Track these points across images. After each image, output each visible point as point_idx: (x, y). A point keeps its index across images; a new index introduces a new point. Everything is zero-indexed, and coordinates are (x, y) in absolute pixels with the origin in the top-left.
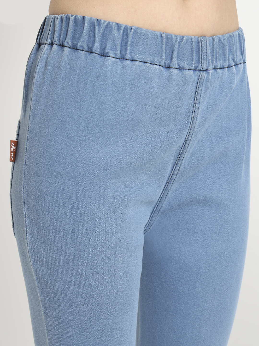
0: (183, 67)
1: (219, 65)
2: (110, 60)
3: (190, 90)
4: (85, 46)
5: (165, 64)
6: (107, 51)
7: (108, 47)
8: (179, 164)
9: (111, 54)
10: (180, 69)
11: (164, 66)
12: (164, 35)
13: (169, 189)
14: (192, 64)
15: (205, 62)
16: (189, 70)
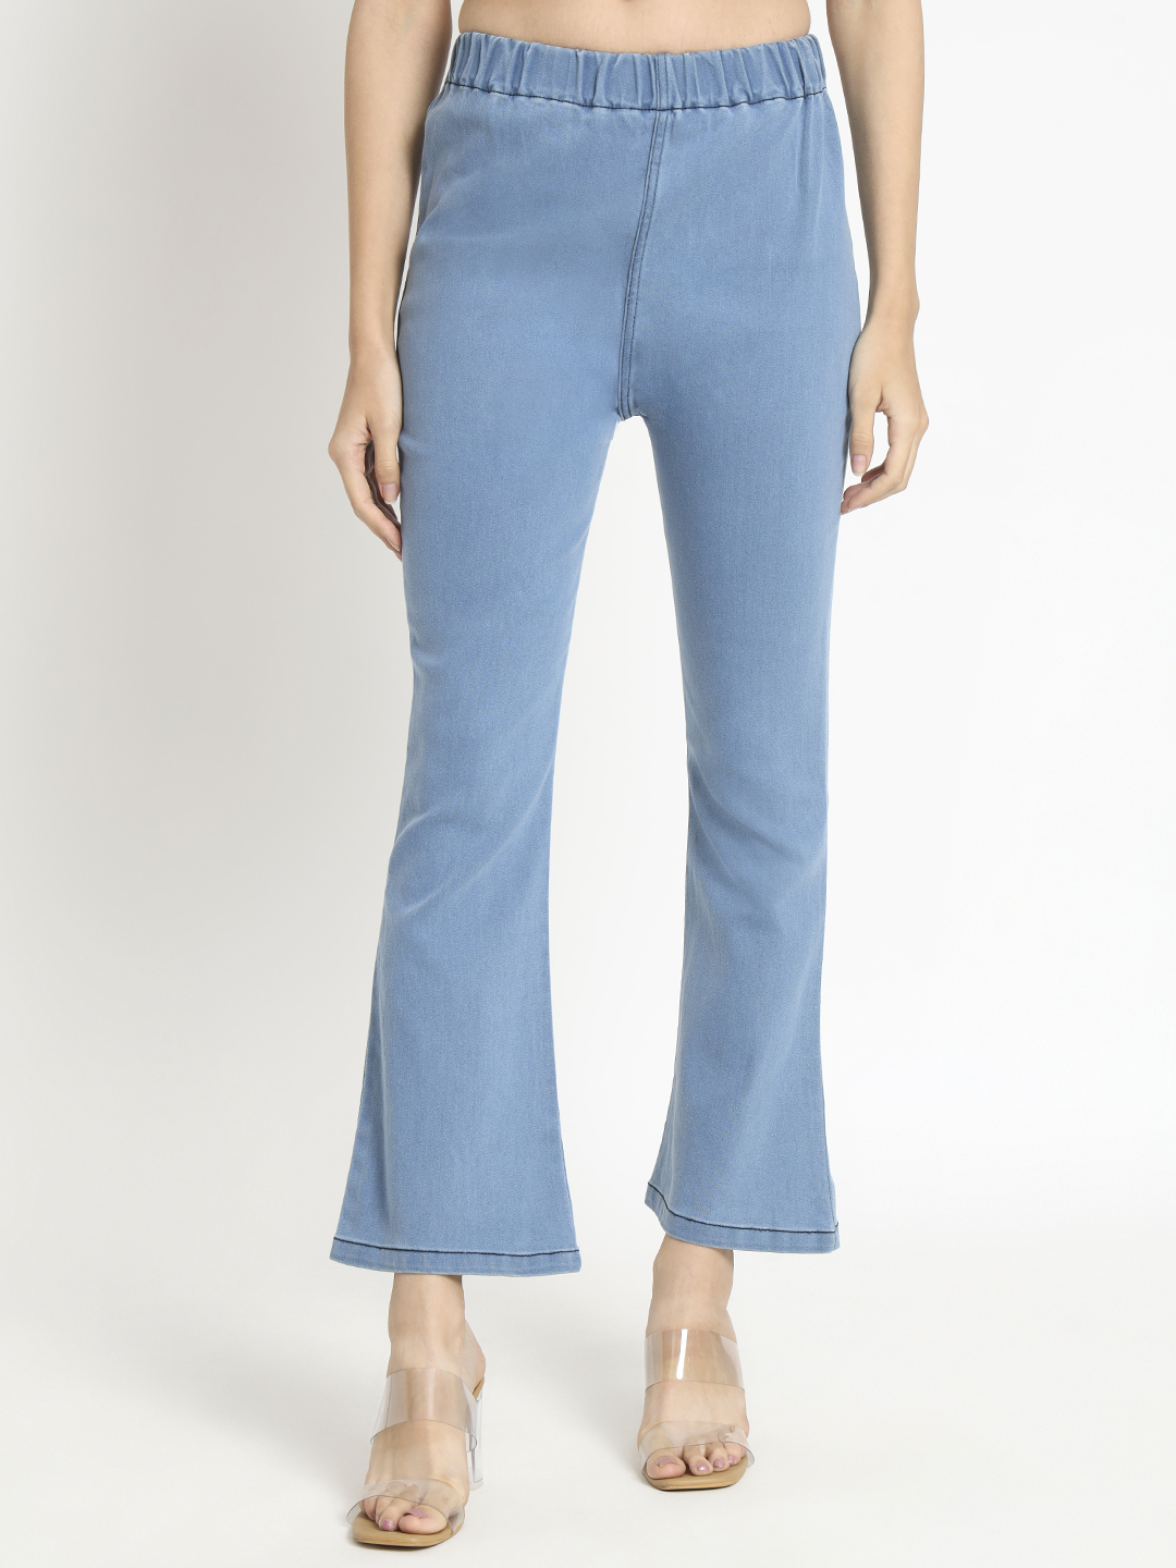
0: (619, 104)
1: (702, 101)
2: (495, 97)
3: (640, 143)
4: (467, 79)
5: (585, 100)
6: (491, 83)
7: (492, 79)
8: (637, 265)
9: (497, 88)
10: (613, 108)
11: (582, 102)
12: (581, 54)
13: (633, 313)
14: (636, 100)
15: (664, 96)
16: (631, 109)
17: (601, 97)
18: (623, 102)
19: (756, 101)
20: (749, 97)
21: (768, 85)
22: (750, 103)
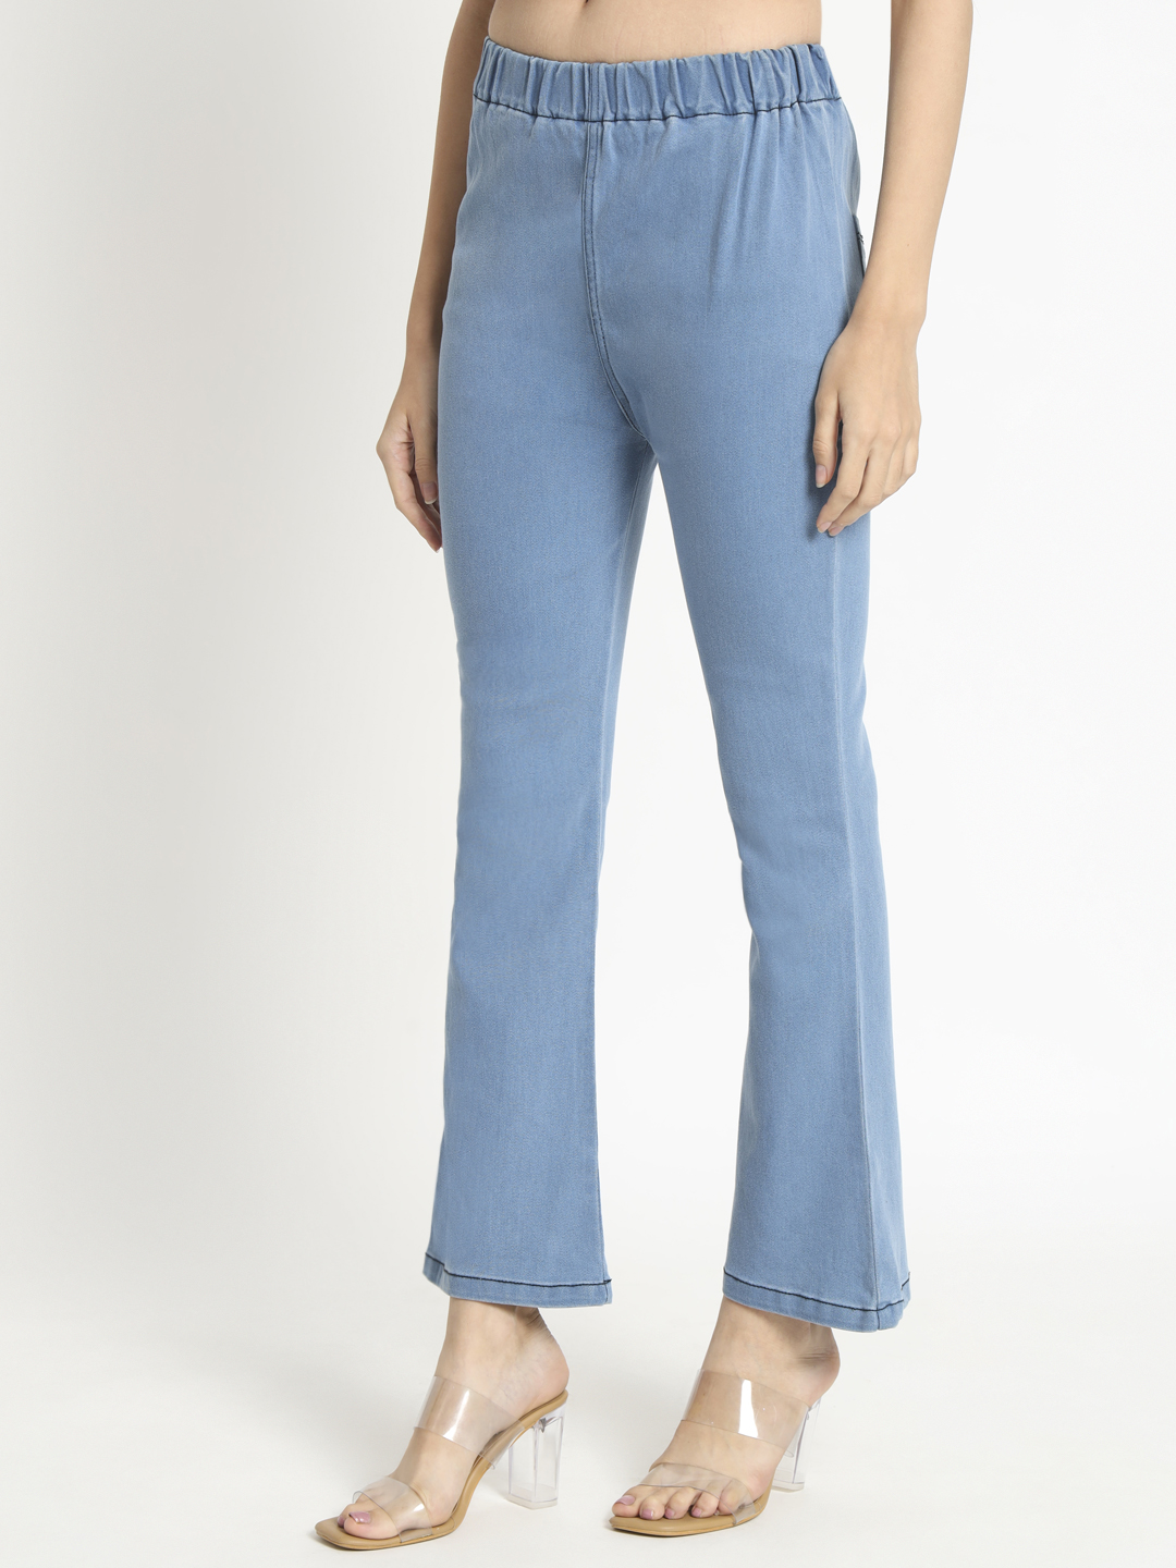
0: (558, 114)
5: (533, 109)
10: (554, 117)
11: (529, 111)
12: (533, 62)
14: (571, 111)
15: (595, 106)
16: (568, 119)
17: (543, 108)
18: (561, 112)
19: (689, 115)
20: (680, 112)
21: (706, 98)
22: (682, 117)
